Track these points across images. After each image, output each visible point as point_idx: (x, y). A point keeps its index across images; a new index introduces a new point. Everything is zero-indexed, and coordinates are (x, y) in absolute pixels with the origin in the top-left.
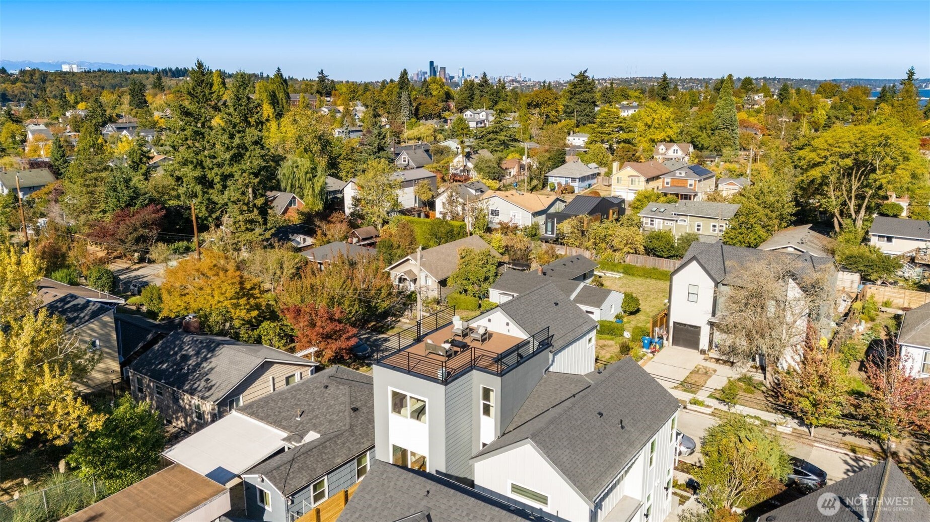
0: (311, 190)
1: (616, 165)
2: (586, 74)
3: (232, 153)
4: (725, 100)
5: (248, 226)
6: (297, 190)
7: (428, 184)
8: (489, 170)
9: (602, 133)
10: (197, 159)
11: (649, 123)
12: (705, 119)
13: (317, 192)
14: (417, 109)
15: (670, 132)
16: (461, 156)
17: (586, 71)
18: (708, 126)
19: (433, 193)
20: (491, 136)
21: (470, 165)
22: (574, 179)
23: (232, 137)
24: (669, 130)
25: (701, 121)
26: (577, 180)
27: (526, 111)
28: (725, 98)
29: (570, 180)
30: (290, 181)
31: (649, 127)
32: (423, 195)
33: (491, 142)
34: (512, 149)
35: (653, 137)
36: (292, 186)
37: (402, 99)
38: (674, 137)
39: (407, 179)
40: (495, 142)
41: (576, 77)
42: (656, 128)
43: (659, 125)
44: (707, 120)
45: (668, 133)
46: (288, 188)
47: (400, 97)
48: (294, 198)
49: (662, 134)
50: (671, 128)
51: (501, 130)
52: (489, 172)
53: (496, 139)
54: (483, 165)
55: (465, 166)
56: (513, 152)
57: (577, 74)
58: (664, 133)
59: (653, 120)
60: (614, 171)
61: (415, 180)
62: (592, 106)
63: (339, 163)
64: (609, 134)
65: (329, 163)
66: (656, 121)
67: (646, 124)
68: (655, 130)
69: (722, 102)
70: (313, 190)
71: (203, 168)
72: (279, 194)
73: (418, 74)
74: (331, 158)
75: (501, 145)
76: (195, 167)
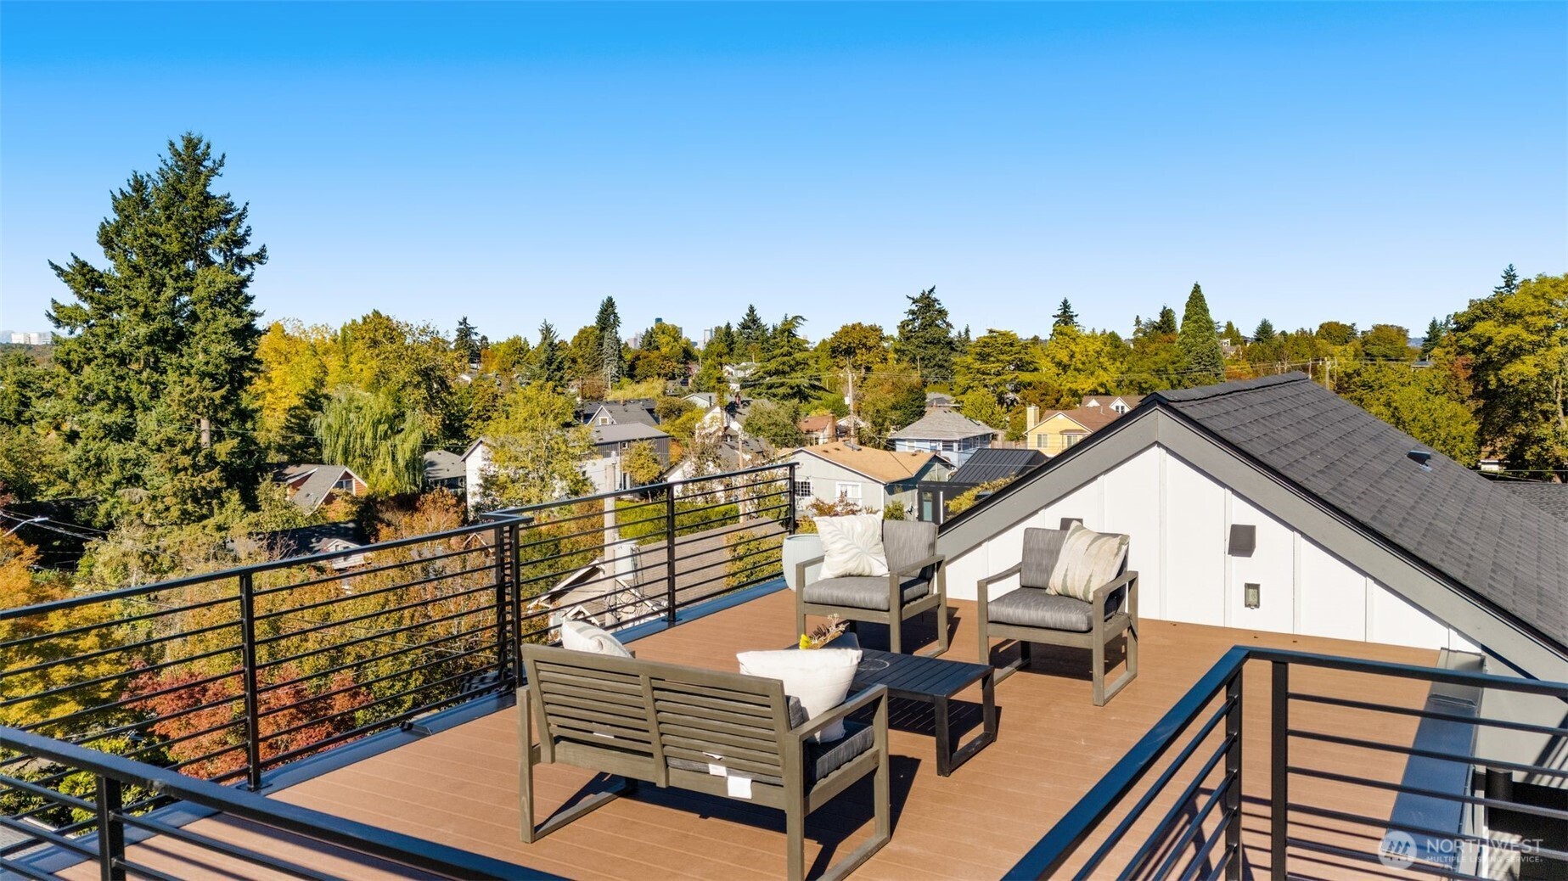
0: (389, 460)
1: (1032, 412)
2: (933, 296)
3: (155, 325)
4: (1196, 322)
5: (190, 507)
6: (359, 460)
7: (651, 450)
8: (775, 430)
9: (984, 373)
10: (118, 388)
11: (1066, 360)
12: (1163, 355)
13: (401, 463)
14: (632, 367)
15: (1104, 377)
16: (718, 409)
17: (932, 290)
18: (1170, 368)
19: (661, 467)
20: (775, 379)
21: (735, 426)
22: (948, 445)
23: (158, 285)
24: (1101, 372)
25: (1157, 359)
26: (955, 445)
27: (830, 362)
28: (1196, 317)
29: (940, 446)
30: (341, 441)
31: (1065, 368)
32: (642, 472)
33: (773, 390)
34: (816, 402)
35: (1074, 386)
36: (346, 452)
37: (605, 345)
38: (1111, 385)
39: (606, 440)
40: (781, 391)
41: (915, 301)
42: (1078, 370)
43: (1083, 363)
44: (1167, 356)
45: (1100, 380)
46: (339, 458)
47: (601, 345)
48: (347, 475)
49: (1090, 381)
50: (1105, 369)
51: (793, 369)
52: (776, 435)
53: (782, 385)
54: (762, 422)
55: (726, 428)
56: (816, 408)
57: (917, 296)
58: (1093, 379)
59: (1072, 356)
60: (1030, 424)
61: (623, 443)
62: (947, 351)
63: (467, 426)
64: (998, 374)
65: (444, 425)
66: (1078, 356)
67: (1059, 364)
68: (1076, 373)
69: (1192, 325)
70: (394, 459)
71: (132, 408)
72: (313, 469)
73: (635, 340)
74: (450, 416)
75: (793, 396)
76: (115, 404)
